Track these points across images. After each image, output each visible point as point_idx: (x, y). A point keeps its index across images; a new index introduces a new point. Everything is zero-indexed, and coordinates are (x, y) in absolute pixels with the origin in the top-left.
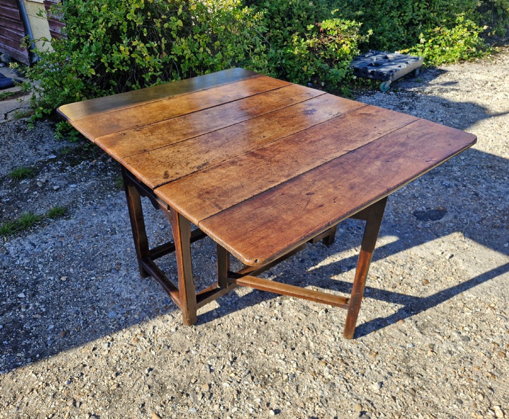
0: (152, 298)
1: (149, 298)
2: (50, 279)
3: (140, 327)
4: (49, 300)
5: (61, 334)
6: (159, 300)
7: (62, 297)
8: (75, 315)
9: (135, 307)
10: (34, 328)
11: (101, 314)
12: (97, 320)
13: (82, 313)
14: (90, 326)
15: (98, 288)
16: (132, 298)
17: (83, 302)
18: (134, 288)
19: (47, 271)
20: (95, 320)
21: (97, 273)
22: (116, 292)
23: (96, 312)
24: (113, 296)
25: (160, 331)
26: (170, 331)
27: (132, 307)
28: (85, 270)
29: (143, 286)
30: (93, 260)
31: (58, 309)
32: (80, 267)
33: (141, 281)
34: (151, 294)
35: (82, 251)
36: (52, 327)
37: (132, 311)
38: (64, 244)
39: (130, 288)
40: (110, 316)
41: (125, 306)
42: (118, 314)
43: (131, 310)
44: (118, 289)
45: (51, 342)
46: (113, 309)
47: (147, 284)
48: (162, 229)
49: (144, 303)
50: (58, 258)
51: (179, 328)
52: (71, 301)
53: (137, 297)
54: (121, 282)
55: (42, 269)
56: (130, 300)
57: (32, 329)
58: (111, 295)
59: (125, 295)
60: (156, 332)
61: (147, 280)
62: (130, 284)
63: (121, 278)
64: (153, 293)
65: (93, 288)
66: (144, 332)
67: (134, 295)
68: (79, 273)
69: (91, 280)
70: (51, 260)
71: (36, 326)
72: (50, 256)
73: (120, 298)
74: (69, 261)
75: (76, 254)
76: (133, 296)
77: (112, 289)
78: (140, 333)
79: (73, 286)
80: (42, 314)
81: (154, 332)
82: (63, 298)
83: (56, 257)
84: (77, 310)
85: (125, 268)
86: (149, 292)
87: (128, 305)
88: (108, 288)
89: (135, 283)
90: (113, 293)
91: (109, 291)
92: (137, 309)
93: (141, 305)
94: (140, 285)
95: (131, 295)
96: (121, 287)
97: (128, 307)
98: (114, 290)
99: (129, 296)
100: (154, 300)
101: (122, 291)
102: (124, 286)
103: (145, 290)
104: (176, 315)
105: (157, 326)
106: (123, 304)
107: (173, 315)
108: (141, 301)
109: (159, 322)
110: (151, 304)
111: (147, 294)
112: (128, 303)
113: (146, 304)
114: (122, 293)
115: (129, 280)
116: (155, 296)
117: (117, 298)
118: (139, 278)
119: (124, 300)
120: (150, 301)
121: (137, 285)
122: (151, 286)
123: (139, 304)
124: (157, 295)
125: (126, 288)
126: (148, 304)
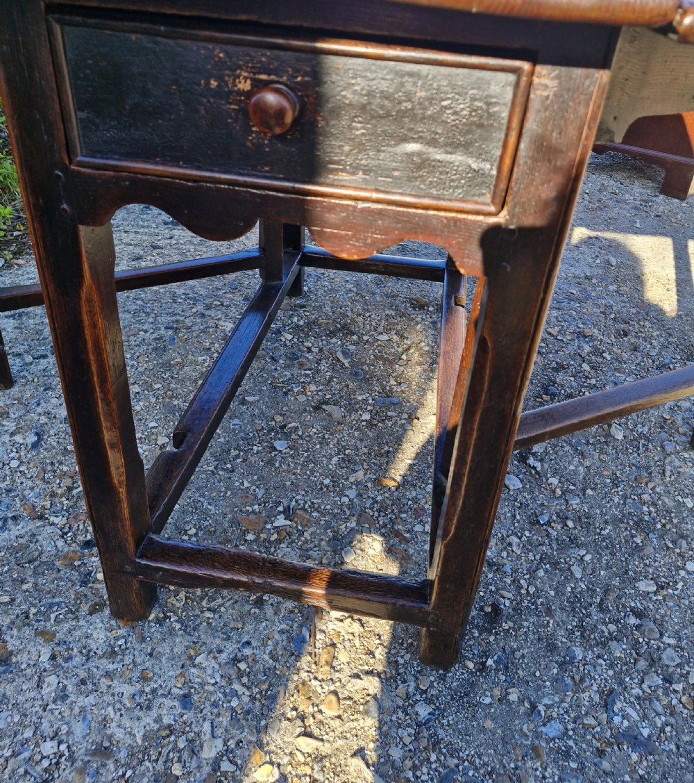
0: (243, 666)
1: (232, 672)
6: (273, 657)
16: (167, 720)
18: (144, 678)
22: (80, 752)
27: (209, 753)
29: (164, 648)
33: (142, 639)
37: (226, 766)
39: (128, 690)
44: (79, 729)
47: (172, 632)
48: (35, 445)
49: (234, 703)
53: (186, 700)
54: (62, 696)
56: (171, 730)
59: (130, 729)
61: (159, 621)
62: (108, 675)
63: (52, 680)
64: (231, 648)
67: (168, 702)
73: (122, 755)
76: (168, 710)
77: (49, 748)
85: (27, 631)
86: (210, 652)
87: (185, 755)
88: (26, 754)
89: (128, 660)
90: (71, 758)
91: (45, 763)
92: (232, 743)
93: (234, 718)
94: (151, 655)
95: (154, 713)
96: (83, 709)
97: (194, 764)
98: (63, 747)
99: (149, 720)
100: (259, 666)
101: (105, 722)
102: (91, 699)
103: (191, 658)
104: (372, 661)
105: (363, 744)
106: (160, 767)
107: (366, 668)
108: (215, 705)
109: (355, 724)
110: (265, 687)
111: (213, 663)
112: (175, 749)
113: (246, 699)
114: (113, 729)
115: (90, 664)
116: (247, 651)
117: (111, 766)
118: (122, 632)
119: (145, 751)
120: (245, 680)
121: (139, 660)
122: (194, 629)
123: (225, 720)
124: (248, 643)
125: (108, 698)
126: (253, 698)
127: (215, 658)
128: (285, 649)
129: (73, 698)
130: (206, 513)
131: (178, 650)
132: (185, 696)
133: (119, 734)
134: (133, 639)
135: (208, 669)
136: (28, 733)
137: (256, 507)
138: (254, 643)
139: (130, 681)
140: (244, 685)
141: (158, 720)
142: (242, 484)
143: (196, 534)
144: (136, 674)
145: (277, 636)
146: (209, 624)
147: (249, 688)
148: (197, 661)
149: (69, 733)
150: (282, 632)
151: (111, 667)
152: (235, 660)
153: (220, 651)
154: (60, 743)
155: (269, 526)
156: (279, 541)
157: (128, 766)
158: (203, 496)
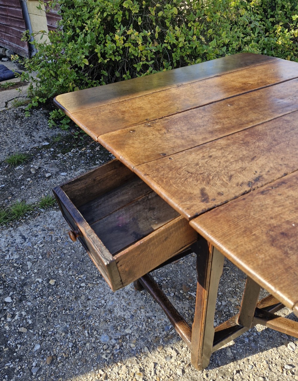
0: (149, 320)
1: (146, 320)
2: (38, 281)
3: (138, 363)
4: (36, 309)
5: (48, 360)
6: (158, 325)
7: (49, 307)
8: (63, 334)
9: (130, 332)
10: (19, 346)
11: (92, 337)
12: (88, 344)
13: (71, 332)
14: (80, 352)
15: (89, 299)
16: (126, 317)
17: (72, 316)
18: (128, 304)
19: (36, 271)
20: (85, 344)
21: (87, 279)
22: (107, 308)
23: (86, 332)
24: (105, 311)
25: (163, 372)
26: (176, 374)
27: (128, 331)
28: (74, 273)
29: (138, 301)
30: (82, 261)
31: (45, 322)
32: (70, 269)
33: (135, 295)
34: (147, 314)
35: (71, 249)
36: (38, 347)
37: (128, 337)
38: (53, 239)
39: (124, 304)
40: (102, 340)
41: (119, 328)
42: (111, 339)
43: (126, 335)
44: (110, 303)
45: (37, 369)
46: (106, 330)
47: (142, 299)
49: (141, 327)
50: (47, 256)
51: (187, 371)
52: (59, 313)
55: (31, 268)
56: (125, 319)
57: (17, 347)
58: (102, 309)
59: (118, 312)
60: (157, 372)
61: (142, 294)
62: (123, 297)
64: (150, 314)
65: (83, 297)
66: (144, 371)
67: (129, 313)
68: (68, 277)
69: (80, 287)
70: (40, 257)
71: (20, 344)
72: (39, 252)
73: (113, 316)
74: (58, 260)
75: (66, 252)
76: (127, 315)
77: (103, 302)
78: (139, 372)
79: (62, 294)
80: (28, 328)
81: (155, 373)
82: (51, 308)
83: (46, 254)
84: (66, 327)
86: (146, 311)
87: (123, 327)
88: (99, 300)
89: (129, 297)
90: (105, 308)
91: (100, 304)
92: (133, 334)
93: (137, 330)
94: (134, 300)
95: (125, 313)
96: (114, 300)
97: (123, 330)
98: (105, 304)
99: (122, 313)
100: (153, 324)
101: (115, 306)
102: (116, 299)
103: (141, 308)
104: (180, 349)
105: (158, 363)
106: (117, 324)
107: (177, 349)
108: (137, 323)
109: (161, 357)
110: (149, 329)
111: (144, 314)
112: (122, 324)
113: (143, 328)
114: (115, 309)
115: (122, 292)
116: (153, 318)
117: (110, 316)
118: (133, 290)
119: (117, 319)
120: (147, 324)
121: (131, 299)
122: (147, 303)
123: (136, 328)
124: (155, 317)
125: (119, 302)
126: (145, 329)
127: (145, 313)
128: (162, 326)
129: (114, 296)
130: (177, 276)
131: (140, 304)
132: (133, 315)
133: (115, 311)
134: (134, 293)
135: (142, 314)
136: (102, 296)
137: (191, 285)
138: (156, 318)
139: (126, 302)
140: (146, 325)
141: (124, 315)
142: (194, 275)
143: (169, 280)
144: (128, 302)
145: (163, 321)
146: (151, 304)
147: (146, 326)
148: (141, 310)
149: (108, 302)
150: (166, 321)
151: (125, 296)
152: (149, 318)
153: (148, 313)
154: (105, 303)
155: (189, 293)
156: (188, 299)
157: (112, 319)
158: (180, 271)
